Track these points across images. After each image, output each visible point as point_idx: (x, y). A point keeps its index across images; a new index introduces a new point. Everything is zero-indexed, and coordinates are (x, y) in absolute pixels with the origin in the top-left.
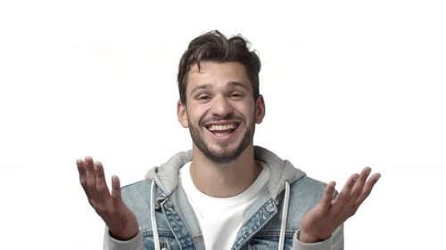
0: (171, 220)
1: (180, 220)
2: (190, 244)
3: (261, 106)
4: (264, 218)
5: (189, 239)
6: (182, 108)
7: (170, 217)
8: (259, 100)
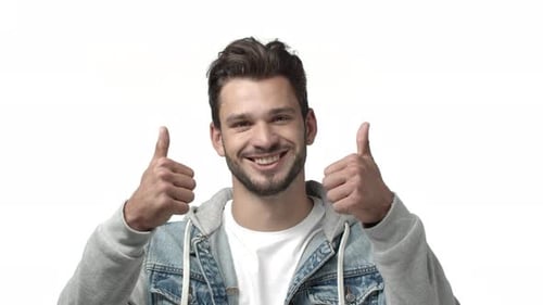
0: (204, 263)
1: (215, 265)
2: (224, 294)
3: (311, 121)
4: (319, 260)
5: (223, 289)
6: (216, 132)
7: (203, 260)
8: (309, 115)
